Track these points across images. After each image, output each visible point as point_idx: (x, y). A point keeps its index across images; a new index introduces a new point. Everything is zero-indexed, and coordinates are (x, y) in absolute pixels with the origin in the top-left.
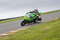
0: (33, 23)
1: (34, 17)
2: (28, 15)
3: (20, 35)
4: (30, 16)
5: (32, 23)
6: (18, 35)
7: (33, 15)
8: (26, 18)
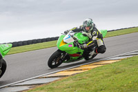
0: (83, 60)
1: (86, 43)
2: (67, 36)
3: (101, 76)
4: (75, 39)
5: (79, 59)
6: (96, 75)
7: (82, 36)
8: (63, 45)
